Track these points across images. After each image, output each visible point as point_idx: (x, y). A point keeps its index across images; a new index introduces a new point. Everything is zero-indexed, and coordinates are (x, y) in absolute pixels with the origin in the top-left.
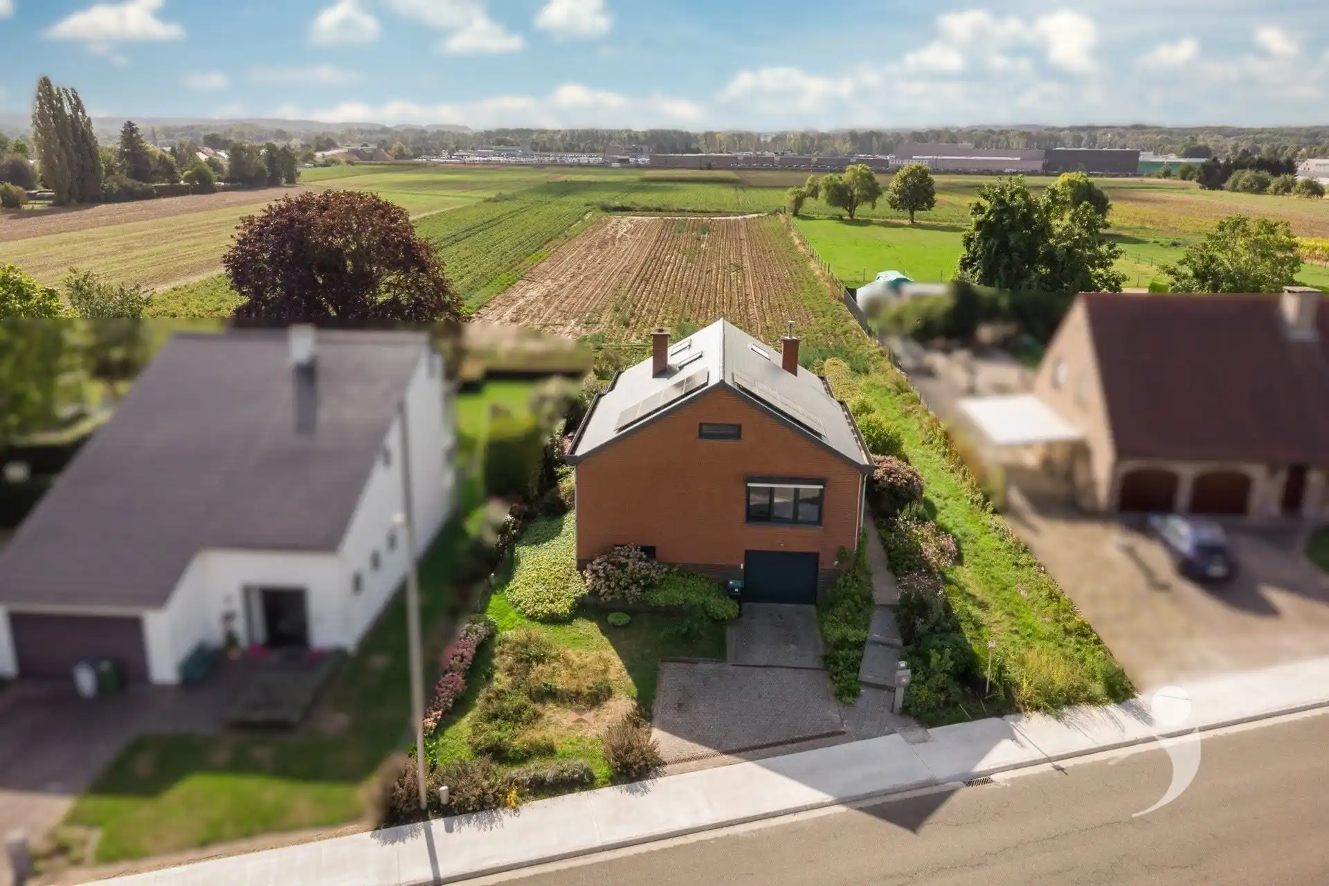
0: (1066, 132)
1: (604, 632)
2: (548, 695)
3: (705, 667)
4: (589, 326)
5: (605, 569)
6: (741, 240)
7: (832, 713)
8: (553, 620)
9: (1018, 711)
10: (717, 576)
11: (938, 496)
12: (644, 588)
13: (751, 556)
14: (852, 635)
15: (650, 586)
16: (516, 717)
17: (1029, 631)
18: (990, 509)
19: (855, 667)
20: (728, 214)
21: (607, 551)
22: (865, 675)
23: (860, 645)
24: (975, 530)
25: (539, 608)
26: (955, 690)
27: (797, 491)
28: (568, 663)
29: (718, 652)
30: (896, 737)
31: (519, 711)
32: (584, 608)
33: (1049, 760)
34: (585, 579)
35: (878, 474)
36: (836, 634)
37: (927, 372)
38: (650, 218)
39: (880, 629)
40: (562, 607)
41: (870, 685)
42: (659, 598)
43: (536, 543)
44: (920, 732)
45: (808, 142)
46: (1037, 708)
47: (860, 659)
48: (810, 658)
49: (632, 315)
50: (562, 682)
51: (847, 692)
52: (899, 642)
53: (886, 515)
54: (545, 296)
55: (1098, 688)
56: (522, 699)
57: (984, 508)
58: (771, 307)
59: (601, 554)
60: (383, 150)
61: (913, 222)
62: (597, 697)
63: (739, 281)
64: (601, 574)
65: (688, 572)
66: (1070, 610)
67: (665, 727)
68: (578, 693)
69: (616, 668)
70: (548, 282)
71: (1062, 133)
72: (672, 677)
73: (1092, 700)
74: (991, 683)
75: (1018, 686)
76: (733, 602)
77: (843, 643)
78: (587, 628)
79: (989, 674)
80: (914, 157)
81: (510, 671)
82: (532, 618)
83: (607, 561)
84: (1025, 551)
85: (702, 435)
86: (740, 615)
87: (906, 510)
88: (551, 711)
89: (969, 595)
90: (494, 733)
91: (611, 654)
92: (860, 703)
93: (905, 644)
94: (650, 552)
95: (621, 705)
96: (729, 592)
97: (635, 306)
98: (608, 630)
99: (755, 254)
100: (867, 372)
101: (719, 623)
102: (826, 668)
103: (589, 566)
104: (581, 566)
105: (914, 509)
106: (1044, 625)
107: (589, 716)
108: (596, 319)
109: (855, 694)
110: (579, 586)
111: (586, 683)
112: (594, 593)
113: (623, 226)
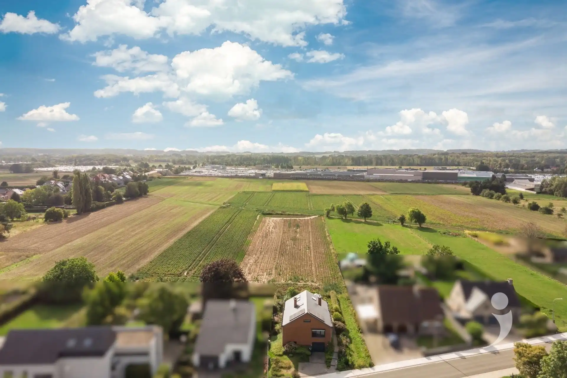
0: (436, 156)
1: (288, 357)
2: (282, 367)
3: (306, 363)
4: (270, 275)
5: (288, 346)
6: (310, 232)
7: (326, 370)
8: (280, 355)
9: (355, 369)
10: (307, 347)
11: (351, 329)
12: (295, 349)
13: (313, 343)
14: (330, 357)
15: (296, 349)
16: (278, 371)
17: (360, 356)
18: (360, 332)
19: (330, 362)
20: (305, 216)
21: (288, 342)
22: (332, 364)
23: (331, 359)
24: (356, 336)
25: (277, 353)
26: (345, 366)
27: (320, 331)
28: (284, 363)
29: (308, 361)
30: (335, 373)
31: (278, 370)
32: (285, 353)
33: (357, 376)
34: (284, 348)
35: (337, 326)
36: (327, 357)
37: (355, 293)
38: (280, 218)
39: (335, 356)
40: (281, 353)
41: (332, 365)
42: (298, 351)
43: (273, 341)
44: (339, 372)
45: (335, 161)
46: (357, 368)
47: (331, 361)
48: (323, 362)
49: (280, 270)
50: (284, 366)
51: (329, 366)
52: (338, 358)
53: (338, 334)
54: (255, 262)
55: (368, 365)
56: (278, 368)
57: (359, 332)
58: (318, 267)
59: (287, 343)
60: (170, 170)
61: (365, 221)
62: (289, 368)
63: (309, 254)
64: (288, 347)
65: (302, 346)
66: (368, 352)
67: (300, 372)
68: (286, 367)
69: (292, 364)
70: (254, 255)
71: (434, 156)
72: (300, 365)
73: (367, 367)
74: (351, 365)
75: (355, 365)
76: (310, 352)
77: (329, 359)
78: (285, 357)
79: (350, 363)
80: (374, 174)
81: (275, 364)
82: (276, 355)
83: (288, 344)
84: (364, 341)
85: (304, 322)
86: (311, 354)
87: (342, 333)
88: (282, 370)
89: (351, 350)
90: (275, 373)
91: (290, 361)
92: (330, 368)
93: (339, 358)
94: (295, 342)
95: (293, 369)
96: (309, 350)
97: (281, 267)
98: (290, 357)
99: (314, 241)
100: (341, 293)
101: (308, 356)
102: (326, 363)
103: (285, 345)
104: (284, 346)
105: (343, 333)
106: (363, 355)
107: (288, 371)
108: (271, 272)
109: (330, 367)
110: (283, 350)
111: (288, 366)
112: (286, 350)
113: (271, 224)
